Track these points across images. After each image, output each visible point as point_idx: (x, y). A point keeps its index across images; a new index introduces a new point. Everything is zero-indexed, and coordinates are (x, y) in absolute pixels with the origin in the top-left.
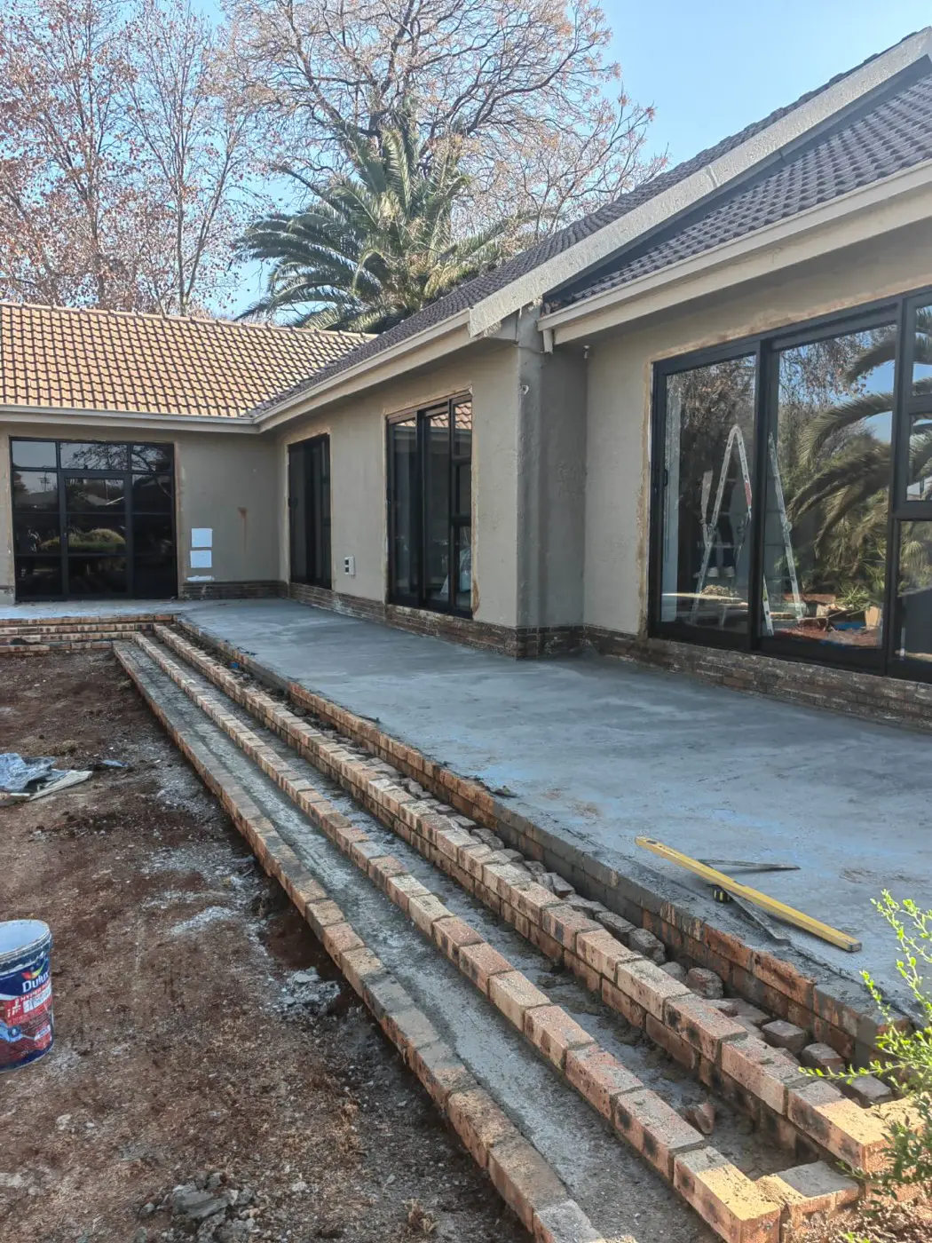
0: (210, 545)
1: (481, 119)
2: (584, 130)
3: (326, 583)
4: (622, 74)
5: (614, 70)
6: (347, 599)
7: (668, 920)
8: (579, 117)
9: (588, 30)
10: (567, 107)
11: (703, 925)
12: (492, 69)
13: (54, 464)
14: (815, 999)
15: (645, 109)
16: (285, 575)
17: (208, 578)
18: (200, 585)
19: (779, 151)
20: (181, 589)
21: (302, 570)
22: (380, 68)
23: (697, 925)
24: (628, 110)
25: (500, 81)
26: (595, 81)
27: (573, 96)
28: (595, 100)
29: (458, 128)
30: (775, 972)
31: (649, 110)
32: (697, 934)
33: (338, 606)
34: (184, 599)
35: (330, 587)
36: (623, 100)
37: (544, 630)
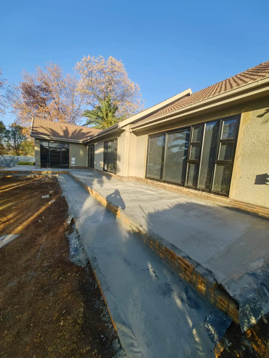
0: (75, 160)
3: (93, 167)
6: (96, 170)
7: (157, 244)
11: (165, 247)
13: (48, 146)
14: (195, 272)
16: (87, 166)
17: (74, 166)
18: (73, 167)
20: (70, 167)
21: (90, 165)
23: (164, 247)
30: (184, 262)
32: (164, 248)
33: (95, 171)
34: (70, 169)
35: (94, 168)
37: (128, 177)
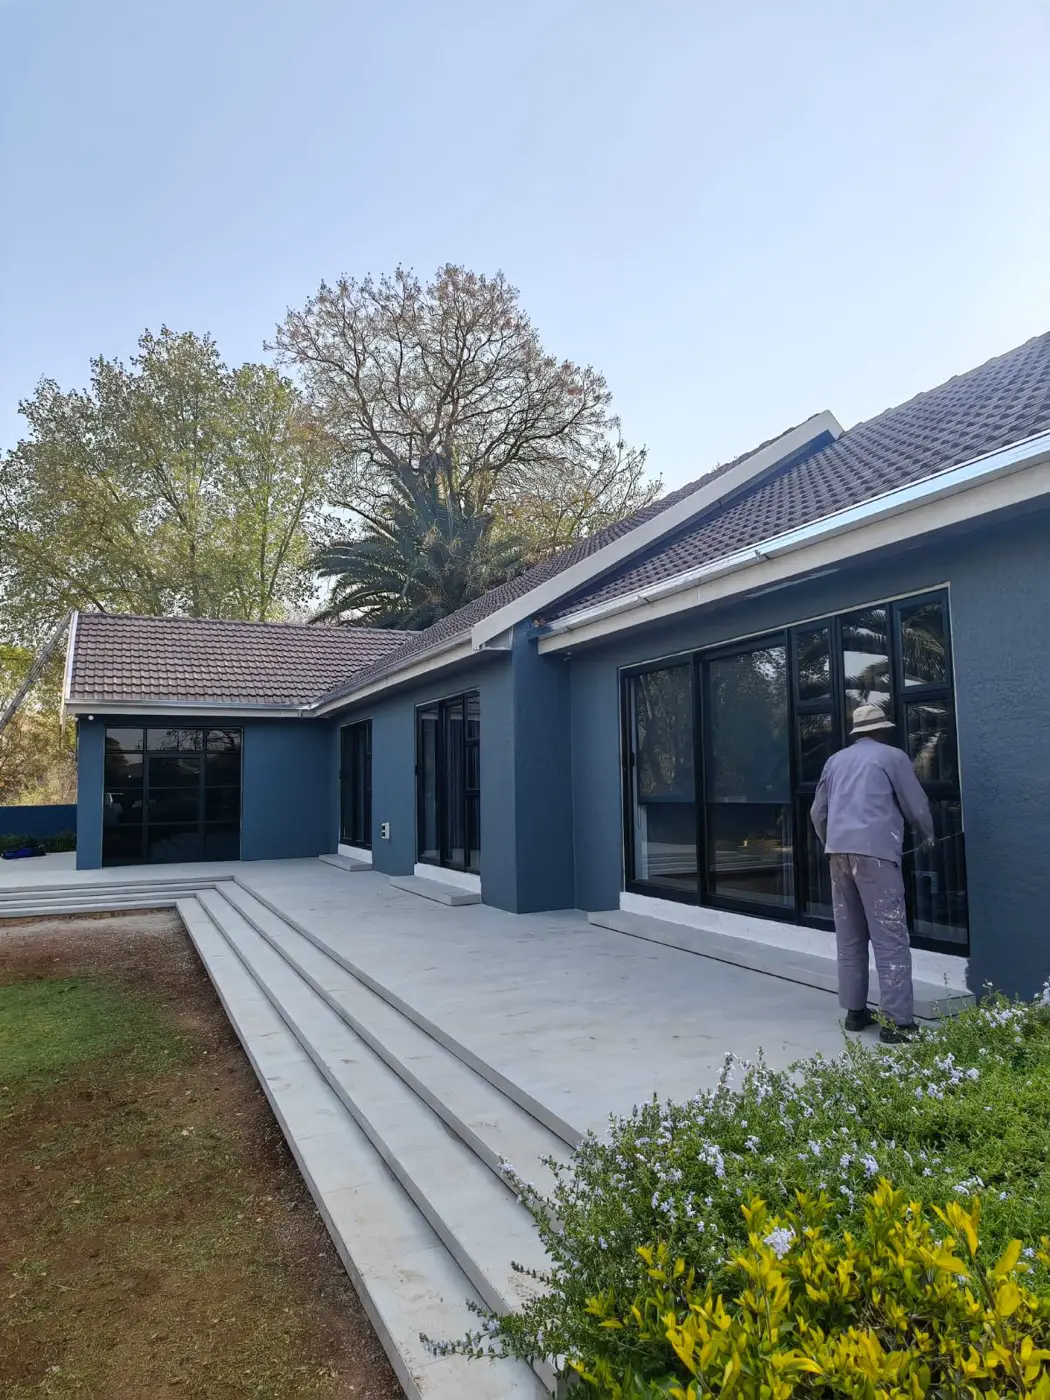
1: (510, 457)
2: (595, 466)
4: (622, 424)
5: (616, 421)
8: (590, 455)
9: (594, 393)
10: (579, 449)
12: (519, 421)
13: (142, 745)
15: (638, 452)
19: (719, 501)
22: (429, 421)
24: (625, 452)
25: (526, 429)
26: (601, 430)
27: (585, 441)
28: (600, 445)
29: (488, 467)
31: (642, 452)
36: (621, 446)
